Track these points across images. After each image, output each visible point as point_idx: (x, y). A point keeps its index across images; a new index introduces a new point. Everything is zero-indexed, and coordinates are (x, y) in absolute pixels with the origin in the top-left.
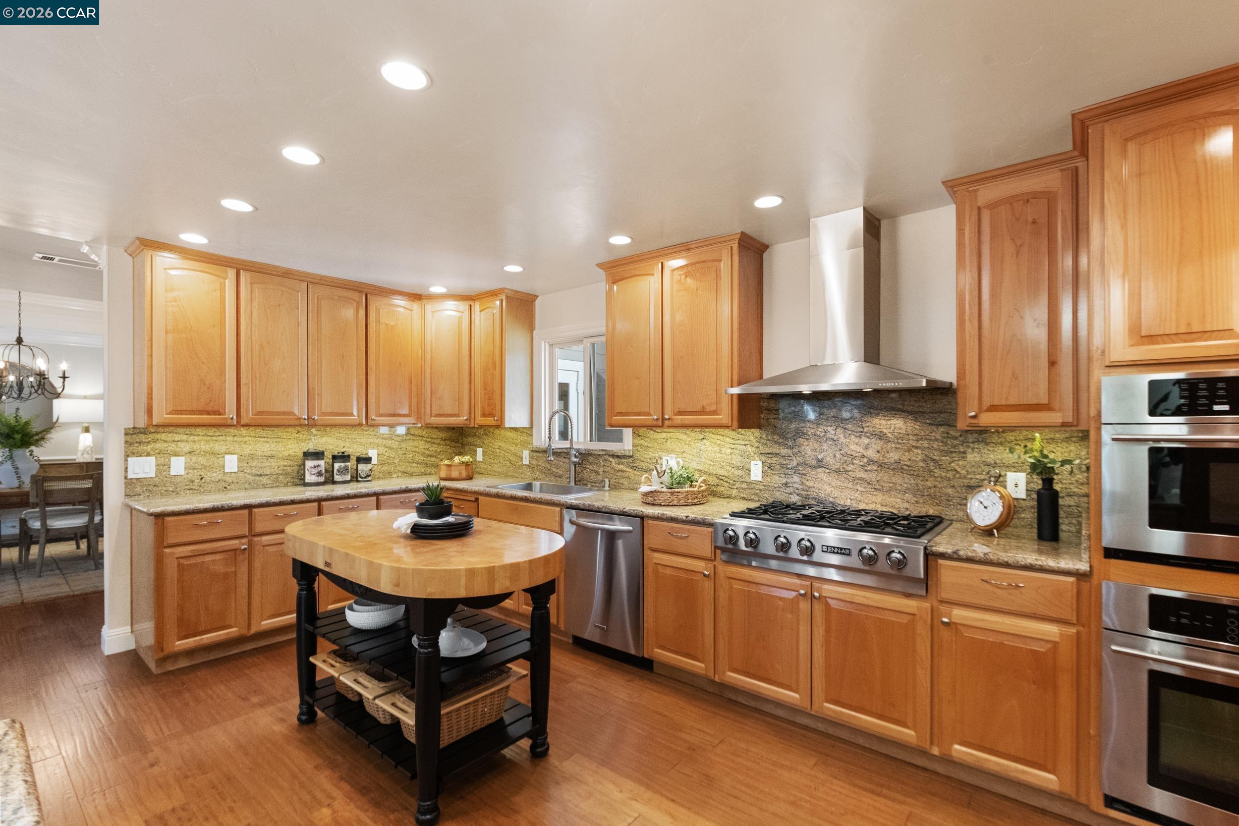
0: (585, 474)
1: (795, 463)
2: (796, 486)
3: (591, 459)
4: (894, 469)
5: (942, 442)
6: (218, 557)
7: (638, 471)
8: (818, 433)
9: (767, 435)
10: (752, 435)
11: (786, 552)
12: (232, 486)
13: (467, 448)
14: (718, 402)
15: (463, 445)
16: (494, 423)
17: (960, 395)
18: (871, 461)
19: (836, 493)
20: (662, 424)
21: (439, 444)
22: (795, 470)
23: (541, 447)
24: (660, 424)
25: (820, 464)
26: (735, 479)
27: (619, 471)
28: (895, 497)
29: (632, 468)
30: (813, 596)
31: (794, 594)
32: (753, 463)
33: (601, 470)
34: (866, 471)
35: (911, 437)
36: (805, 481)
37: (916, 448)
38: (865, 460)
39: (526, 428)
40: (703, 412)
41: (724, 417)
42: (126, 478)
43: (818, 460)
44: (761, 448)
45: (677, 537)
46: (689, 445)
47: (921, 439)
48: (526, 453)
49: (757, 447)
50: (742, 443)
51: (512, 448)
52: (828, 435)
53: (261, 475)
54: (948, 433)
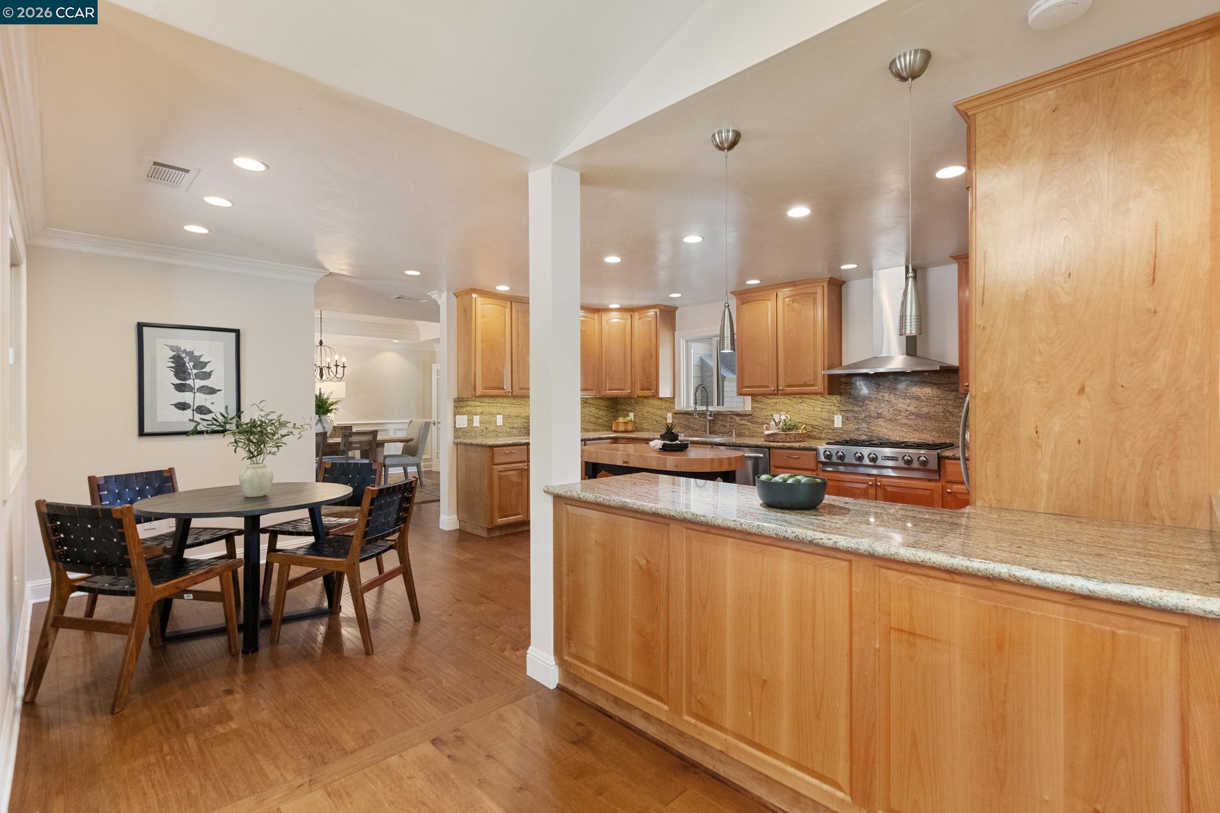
0: (716, 428)
1: (863, 416)
2: (864, 430)
3: (721, 417)
4: (925, 418)
5: (954, 401)
6: (514, 472)
7: (756, 424)
8: (878, 397)
9: (845, 399)
10: (835, 399)
11: (861, 461)
12: (500, 434)
13: (620, 413)
14: (815, 379)
15: (617, 411)
16: (652, 394)
17: (960, 373)
18: (912, 413)
19: (890, 433)
20: (776, 393)
21: (603, 410)
22: (864, 421)
23: (683, 410)
24: (776, 392)
25: (879, 416)
26: (825, 427)
27: (741, 425)
28: (927, 434)
29: (751, 422)
30: (877, 485)
31: (866, 485)
32: (836, 416)
33: (728, 425)
34: (909, 419)
35: (936, 398)
36: (870, 427)
37: (939, 404)
38: (908, 413)
39: (669, 398)
40: (806, 385)
41: (819, 388)
42: (455, 427)
43: (878, 414)
44: (841, 407)
45: (792, 458)
46: (792, 407)
47: (942, 400)
48: (670, 415)
49: (839, 407)
50: (829, 404)
51: (659, 412)
52: (885, 398)
53: (513, 428)
54: (957, 396)
